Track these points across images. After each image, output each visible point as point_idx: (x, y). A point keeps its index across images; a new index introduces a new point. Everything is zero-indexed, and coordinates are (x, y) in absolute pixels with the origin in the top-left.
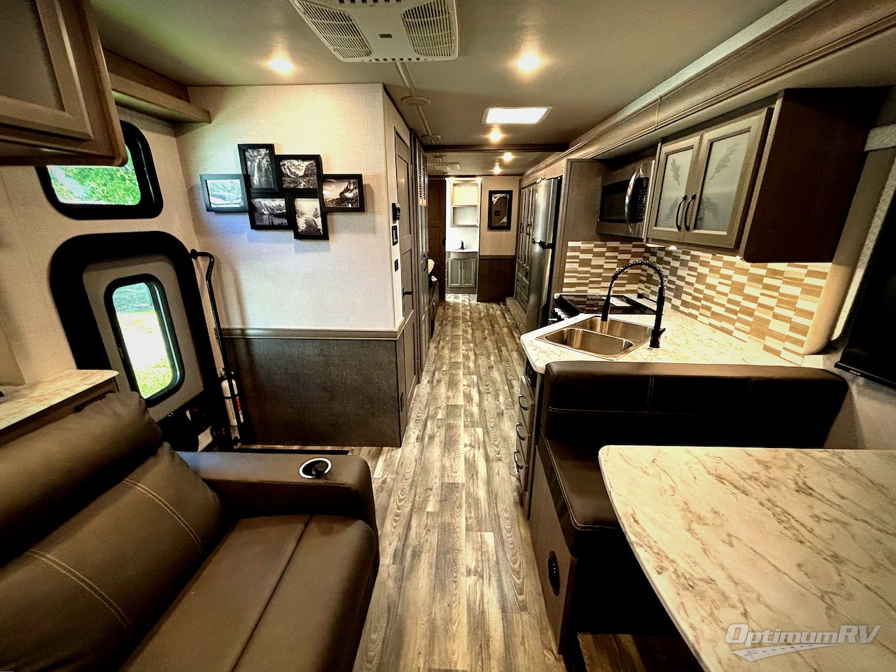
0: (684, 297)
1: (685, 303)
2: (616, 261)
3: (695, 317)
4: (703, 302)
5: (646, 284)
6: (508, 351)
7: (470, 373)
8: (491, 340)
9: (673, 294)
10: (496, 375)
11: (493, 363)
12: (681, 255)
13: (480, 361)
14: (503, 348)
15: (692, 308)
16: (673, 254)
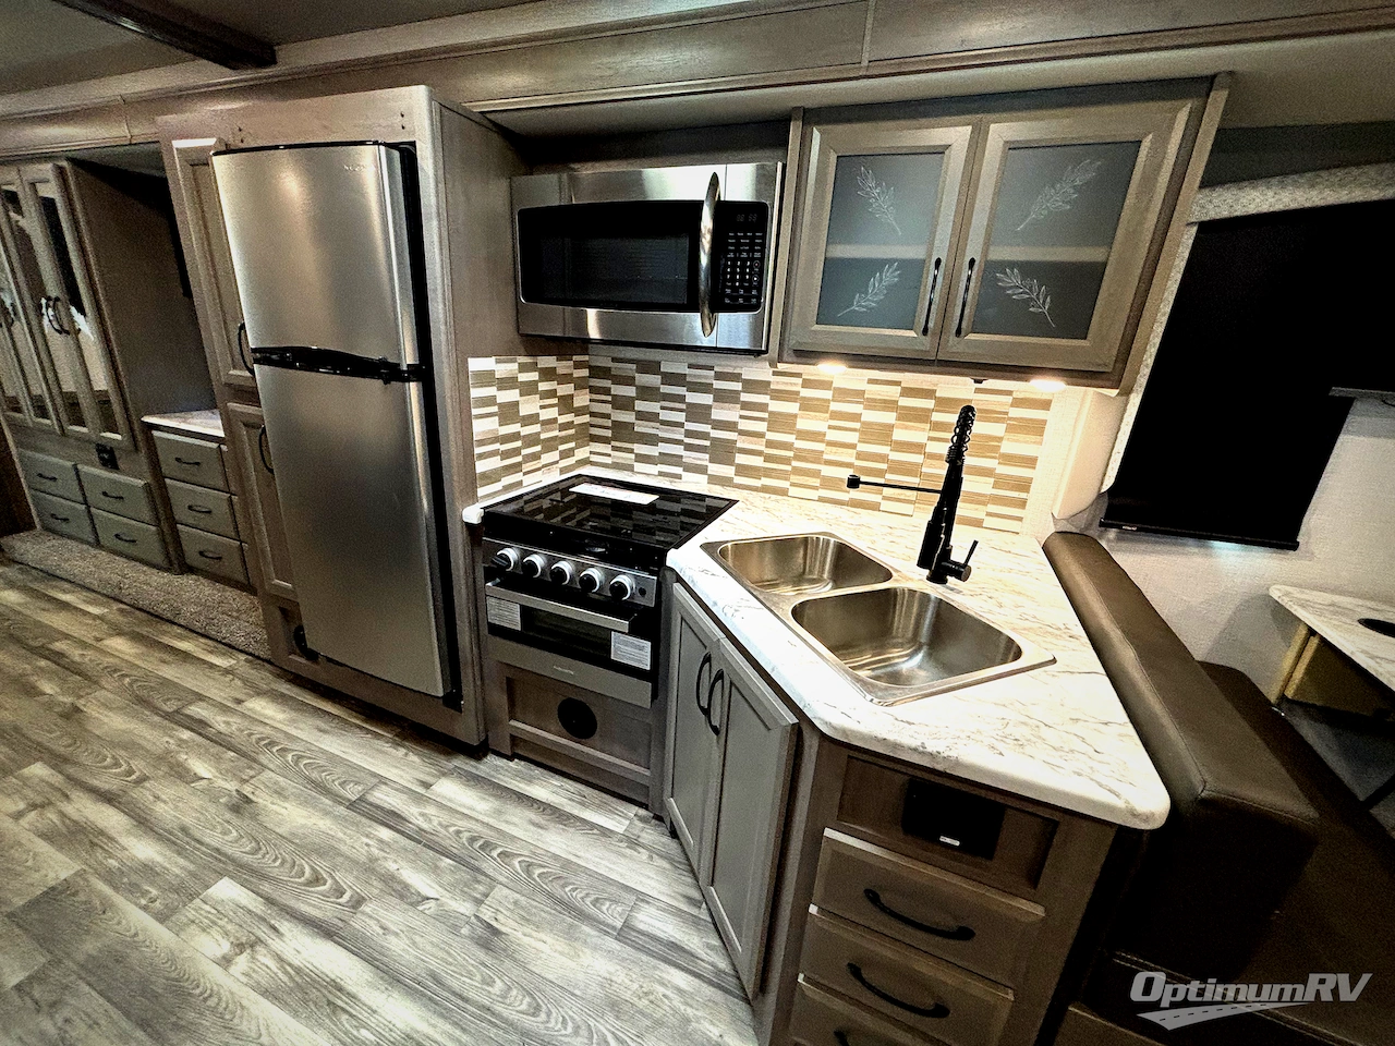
0: (740, 459)
1: (743, 470)
2: (555, 401)
3: (783, 492)
4: (795, 463)
5: (613, 443)
6: (224, 709)
7: (186, 892)
8: (106, 706)
9: (707, 456)
10: (293, 816)
11: (232, 786)
12: (714, 382)
13: (164, 812)
14: (197, 710)
15: (765, 476)
16: (688, 379)
